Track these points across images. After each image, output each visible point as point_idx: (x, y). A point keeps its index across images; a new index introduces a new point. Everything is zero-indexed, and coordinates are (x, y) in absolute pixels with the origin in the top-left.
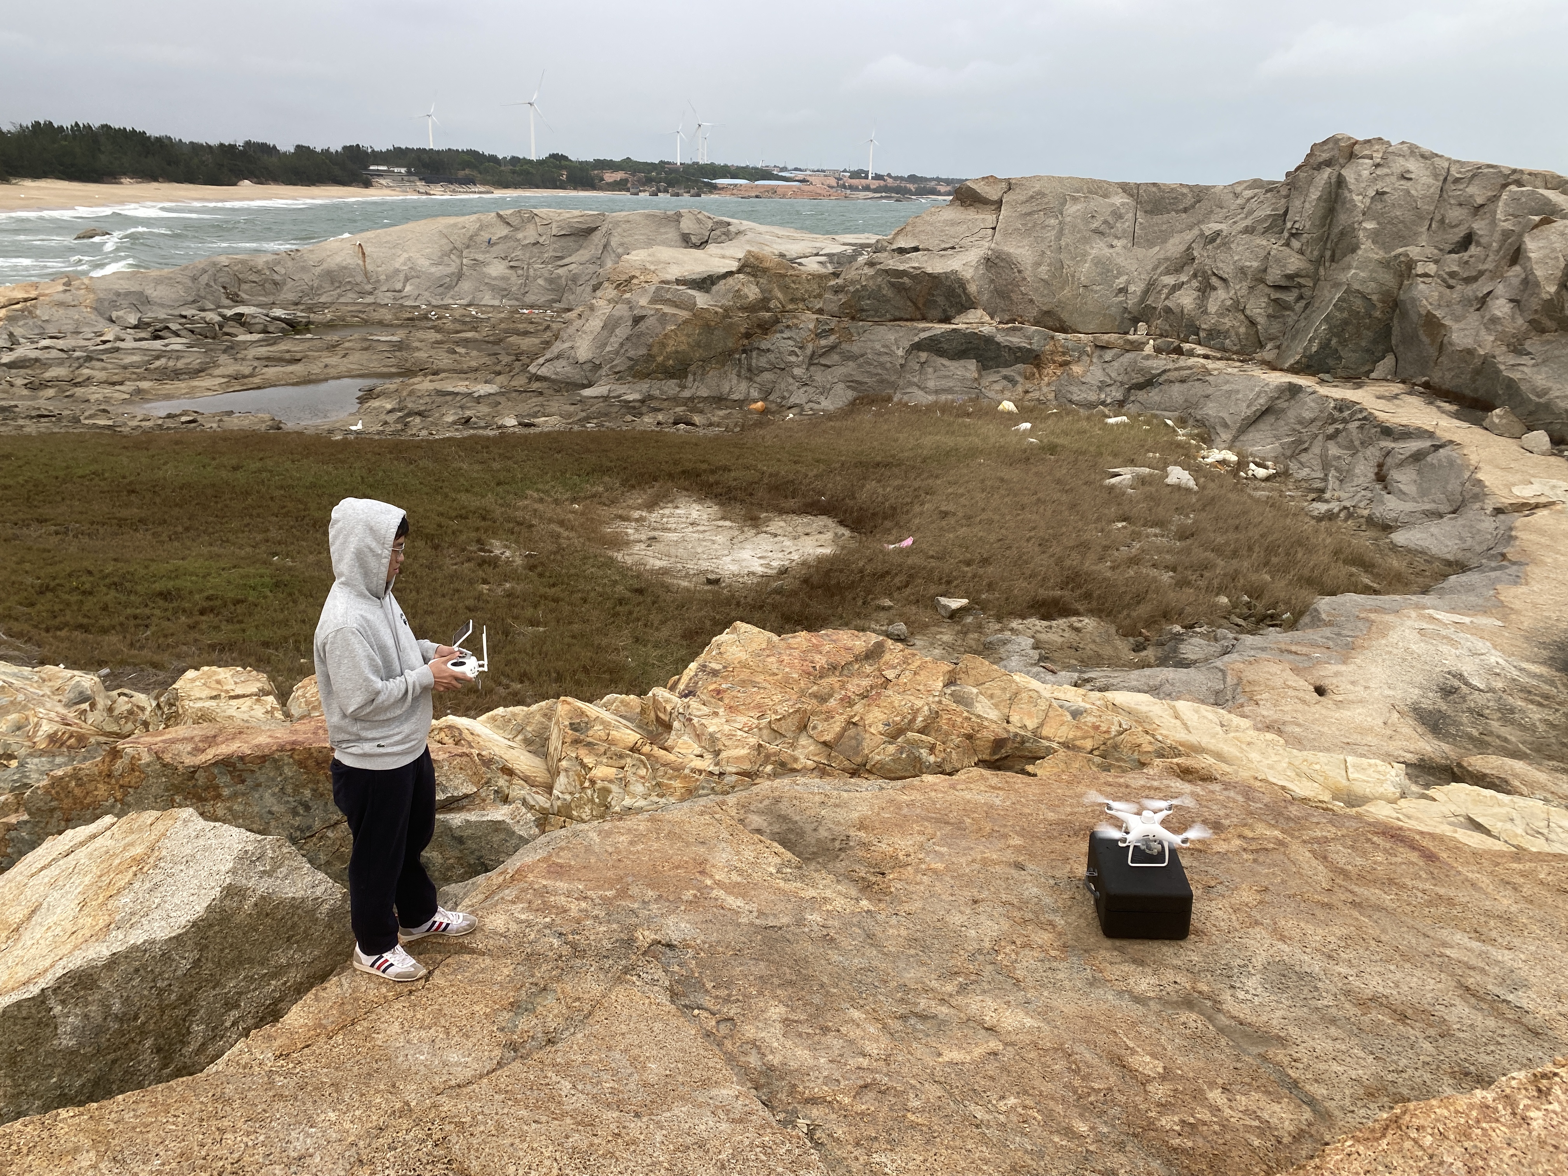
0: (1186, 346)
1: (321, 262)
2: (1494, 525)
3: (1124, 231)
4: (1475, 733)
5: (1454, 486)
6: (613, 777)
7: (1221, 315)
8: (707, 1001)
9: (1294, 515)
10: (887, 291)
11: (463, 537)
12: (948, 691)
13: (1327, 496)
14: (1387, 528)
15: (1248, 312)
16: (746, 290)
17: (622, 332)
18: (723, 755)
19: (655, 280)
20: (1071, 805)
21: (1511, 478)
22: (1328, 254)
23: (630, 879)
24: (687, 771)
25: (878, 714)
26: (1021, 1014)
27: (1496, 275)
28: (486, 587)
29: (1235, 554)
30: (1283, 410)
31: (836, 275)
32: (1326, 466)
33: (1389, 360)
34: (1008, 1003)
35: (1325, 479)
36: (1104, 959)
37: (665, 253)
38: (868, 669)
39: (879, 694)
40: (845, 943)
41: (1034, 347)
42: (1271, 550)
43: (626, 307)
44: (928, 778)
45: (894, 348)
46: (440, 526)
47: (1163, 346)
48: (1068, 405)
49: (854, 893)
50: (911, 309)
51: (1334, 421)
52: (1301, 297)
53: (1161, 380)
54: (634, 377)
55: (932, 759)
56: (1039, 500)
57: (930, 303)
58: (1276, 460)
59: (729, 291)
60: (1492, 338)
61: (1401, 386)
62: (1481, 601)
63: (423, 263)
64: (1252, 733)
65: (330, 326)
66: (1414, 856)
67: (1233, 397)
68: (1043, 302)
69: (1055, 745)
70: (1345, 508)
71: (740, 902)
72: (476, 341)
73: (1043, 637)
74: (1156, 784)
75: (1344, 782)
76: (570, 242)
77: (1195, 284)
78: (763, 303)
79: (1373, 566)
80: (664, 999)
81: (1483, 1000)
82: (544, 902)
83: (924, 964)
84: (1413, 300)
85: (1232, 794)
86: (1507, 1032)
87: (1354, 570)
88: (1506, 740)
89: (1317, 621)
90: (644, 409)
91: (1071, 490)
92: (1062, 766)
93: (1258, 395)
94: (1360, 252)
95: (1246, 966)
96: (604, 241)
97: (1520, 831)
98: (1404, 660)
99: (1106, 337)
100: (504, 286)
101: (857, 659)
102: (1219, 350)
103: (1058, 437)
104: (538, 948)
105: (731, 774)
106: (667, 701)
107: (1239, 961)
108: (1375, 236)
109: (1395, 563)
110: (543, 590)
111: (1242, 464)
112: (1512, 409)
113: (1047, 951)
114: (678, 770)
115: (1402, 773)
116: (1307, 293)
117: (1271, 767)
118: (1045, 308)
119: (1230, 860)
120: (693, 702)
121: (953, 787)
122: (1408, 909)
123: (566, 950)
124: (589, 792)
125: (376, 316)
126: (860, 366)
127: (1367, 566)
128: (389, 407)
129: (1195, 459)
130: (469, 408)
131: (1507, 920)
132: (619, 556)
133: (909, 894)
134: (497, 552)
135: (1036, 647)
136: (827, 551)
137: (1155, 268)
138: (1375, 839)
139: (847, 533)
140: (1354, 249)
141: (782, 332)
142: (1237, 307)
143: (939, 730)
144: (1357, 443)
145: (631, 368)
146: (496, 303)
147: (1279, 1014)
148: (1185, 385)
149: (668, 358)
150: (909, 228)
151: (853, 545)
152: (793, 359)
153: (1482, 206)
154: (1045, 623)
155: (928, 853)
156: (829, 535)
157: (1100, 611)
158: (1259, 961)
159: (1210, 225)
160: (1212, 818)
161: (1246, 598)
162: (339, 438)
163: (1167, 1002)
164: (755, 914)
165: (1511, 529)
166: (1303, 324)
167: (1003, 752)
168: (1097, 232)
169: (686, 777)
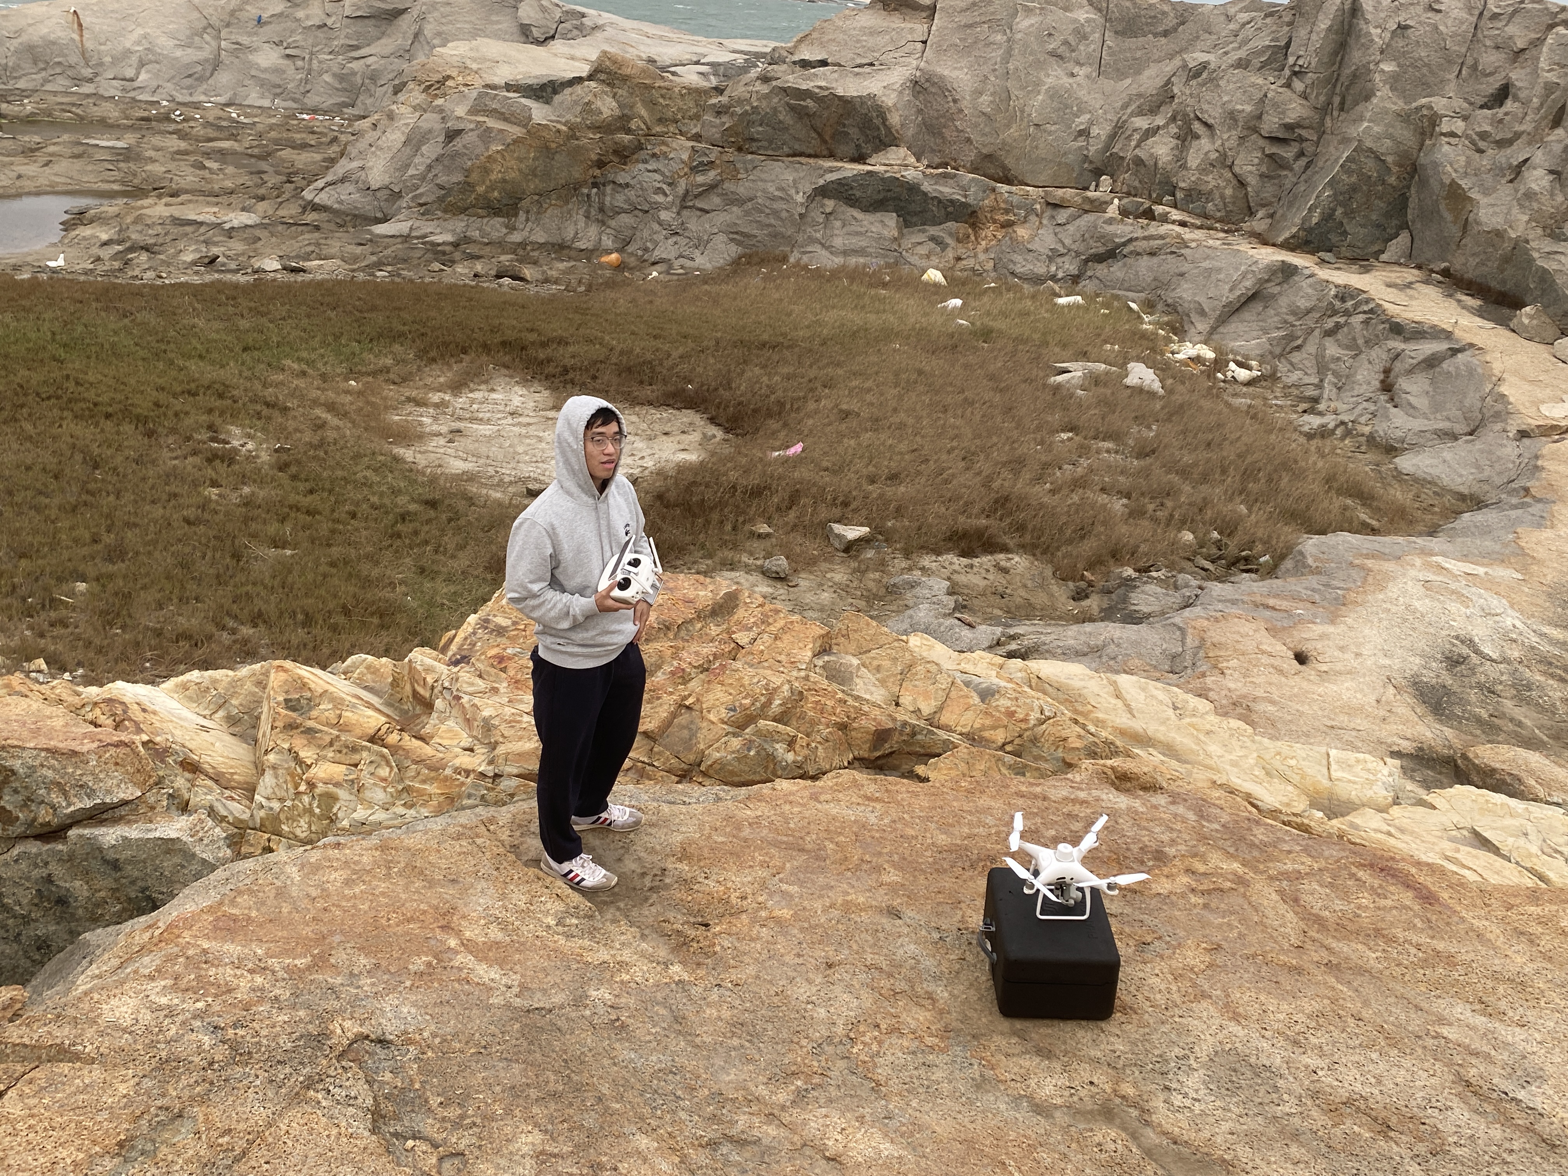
0: (1159, 209)
1: (19, 32)
2: (1517, 452)
3: (1089, 56)
4: (1485, 715)
5: (1472, 400)
6: (341, 778)
7: (1202, 171)
8: (429, 1126)
9: (1281, 429)
10: (785, 116)
11: (188, 421)
12: (820, 663)
13: (1322, 407)
14: (1391, 450)
15: (1237, 169)
16: (599, 103)
17: (431, 150)
18: (501, 750)
19: (478, 83)
20: (970, 824)
21: (1540, 394)
22: (1337, 100)
23: (337, 938)
24: (448, 772)
25: (720, 695)
26: (878, 1136)
27: (1535, 139)
28: (215, 491)
29: (1205, 478)
30: (1273, 297)
31: (719, 90)
32: (1322, 368)
33: (1403, 238)
34: (861, 1119)
35: (1319, 386)
36: (999, 1049)
37: (491, 47)
38: (714, 630)
39: (723, 667)
40: (642, 1030)
41: (971, 200)
42: (1248, 474)
43: (437, 117)
44: (783, 785)
45: (792, 192)
46: (157, 405)
47: (1131, 208)
48: (1010, 278)
49: (663, 953)
50: (816, 142)
51: (1335, 313)
52: (1301, 154)
53: (1125, 251)
54: (445, 211)
55: (790, 757)
56: (966, 399)
57: (841, 135)
58: (1262, 360)
59: (576, 103)
60: (1526, 218)
61: (1416, 272)
62: (1497, 547)
63: (165, 44)
64: (1213, 718)
65: (30, 122)
66: (1407, 898)
67: (1214, 277)
68: (983, 141)
69: (955, 738)
70: (1342, 423)
71: (494, 973)
72: (234, 153)
73: (962, 579)
74: (1082, 795)
75: (1326, 783)
76: (369, 27)
77: (1173, 129)
78: (622, 123)
79: (1372, 498)
80: (362, 1128)
81: (1487, 1099)
82: (198, 978)
83: (750, 1061)
84: (1436, 165)
85: (1181, 809)
86: (1516, 1146)
87: (1349, 502)
88: (1520, 724)
89: (1302, 568)
90: (457, 255)
91: (1007, 388)
92: (962, 766)
93: (1244, 276)
94: (1375, 101)
95: (1186, 1057)
96: (414, 28)
97: (1534, 849)
98: (1405, 620)
99: (1060, 192)
100: (278, 81)
101: (700, 616)
102: (1199, 216)
103: (994, 320)
104: (179, 1049)
105: (510, 776)
106: (429, 670)
107: (1177, 1051)
108: (1394, 81)
109: (1399, 495)
110: (293, 498)
111: (1219, 364)
112: (1546, 307)
113: (920, 1038)
114: (436, 769)
115: (1397, 772)
116: (1309, 148)
117: (1234, 764)
118: (984, 151)
119: (1173, 905)
120: (465, 673)
121: (815, 797)
122: (1398, 971)
123: (221, 1053)
124: (306, 799)
125: (96, 112)
126: (747, 213)
127: (1365, 497)
128: (105, 237)
129: (1162, 354)
130: (216, 244)
131: (1520, 984)
132: (407, 454)
133: (739, 955)
134: (236, 443)
135: (950, 593)
136: (692, 457)
137: (1125, 106)
138: (1360, 874)
139: (719, 434)
140: (1368, 97)
141: (645, 162)
142: (1224, 162)
143: (802, 717)
144: (1360, 342)
145: (441, 199)
146: (266, 103)
147: (1226, 1126)
148: (1155, 260)
149: (492, 188)
150: (815, 35)
151: (727, 450)
152: (660, 198)
153: (1523, 50)
154: (965, 561)
155: (771, 895)
156: (696, 437)
157: (1035, 546)
158: (1204, 1050)
159: (1195, 55)
160: (1153, 845)
161: (1215, 535)
162: (26, 276)
163: (1078, 1112)
164: (515, 990)
165: (1537, 457)
166: (1302, 187)
167: (887, 748)
168: (1055, 55)
169: (446, 779)
